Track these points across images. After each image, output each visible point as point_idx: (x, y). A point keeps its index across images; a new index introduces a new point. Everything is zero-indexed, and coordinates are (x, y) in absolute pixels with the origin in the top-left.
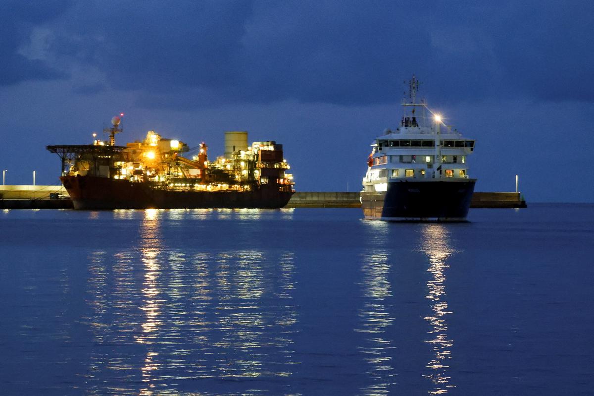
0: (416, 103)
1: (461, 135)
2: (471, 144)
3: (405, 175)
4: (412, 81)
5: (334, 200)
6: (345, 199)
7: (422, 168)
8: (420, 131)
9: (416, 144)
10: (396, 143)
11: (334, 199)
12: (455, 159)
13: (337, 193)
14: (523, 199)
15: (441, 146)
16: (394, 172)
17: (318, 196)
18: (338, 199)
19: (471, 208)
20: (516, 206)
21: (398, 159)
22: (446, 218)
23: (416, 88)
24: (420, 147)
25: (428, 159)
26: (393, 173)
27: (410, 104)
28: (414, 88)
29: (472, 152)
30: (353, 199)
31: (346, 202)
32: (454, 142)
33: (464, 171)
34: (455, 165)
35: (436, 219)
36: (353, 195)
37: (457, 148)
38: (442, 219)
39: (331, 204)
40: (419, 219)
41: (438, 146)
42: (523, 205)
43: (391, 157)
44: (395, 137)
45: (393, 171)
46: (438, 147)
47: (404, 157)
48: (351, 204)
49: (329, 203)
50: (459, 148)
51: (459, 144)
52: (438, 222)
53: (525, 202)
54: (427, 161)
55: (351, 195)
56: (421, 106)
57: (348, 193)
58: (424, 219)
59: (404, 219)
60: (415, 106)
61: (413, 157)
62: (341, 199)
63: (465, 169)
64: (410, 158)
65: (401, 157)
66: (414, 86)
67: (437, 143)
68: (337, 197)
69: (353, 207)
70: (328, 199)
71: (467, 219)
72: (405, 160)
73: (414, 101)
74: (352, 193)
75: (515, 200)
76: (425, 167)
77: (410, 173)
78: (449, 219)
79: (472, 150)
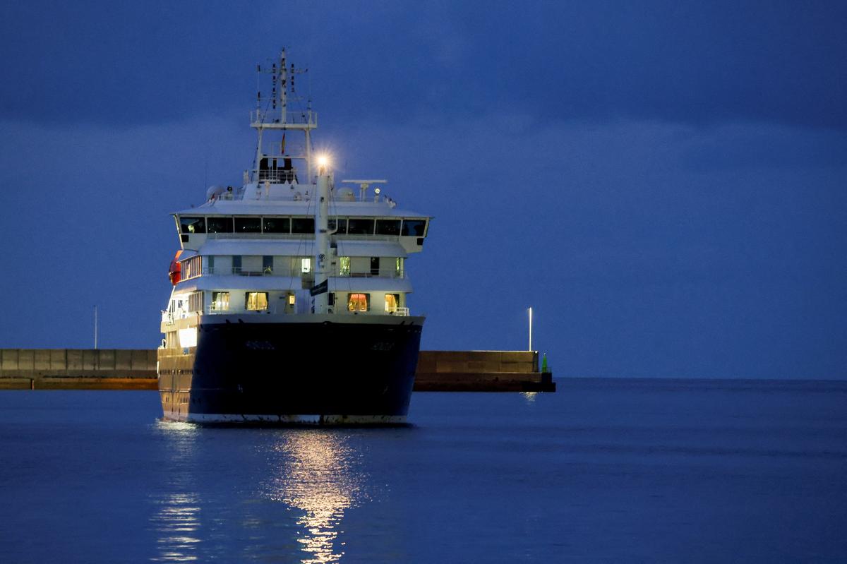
0: (288, 122)
1: (392, 204)
2: (416, 228)
3: (246, 308)
4: (278, 66)
5: (59, 371)
6: (89, 367)
7: (288, 288)
8: (291, 194)
9: (278, 225)
10: (223, 225)
11: (58, 367)
12: (375, 263)
13: (66, 351)
14: (544, 369)
15: (330, 232)
16: (218, 298)
17: (18, 361)
18: (71, 367)
19: (415, 390)
20: (527, 385)
21: (229, 264)
22: (345, 417)
23: (288, 83)
24: (285, 235)
25: (306, 265)
26: (214, 300)
27: (274, 125)
28: (284, 82)
29: (420, 248)
30: (110, 369)
31: (93, 375)
32: (373, 221)
33: (397, 296)
34: (374, 280)
35: (317, 418)
36: (110, 357)
37: (380, 236)
38: (332, 419)
39: (51, 380)
40: (274, 418)
41: (322, 231)
42: (545, 384)
43: (211, 259)
44: (224, 208)
45: (215, 295)
46: (323, 234)
47: (244, 261)
48: (103, 380)
49: (45, 377)
50: (387, 237)
51: (388, 228)
52: (322, 427)
53: (550, 375)
54: (303, 271)
55: (103, 357)
56: (302, 129)
57: (97, 352)
58: (286, 419)
59: (239, 418)
60: (285, 129)
61: (268, 260)
62: (79, 368)
63: (400, 293)
64: (260, 262)
65: (237, 260)
66: (283, 77)
67: (321, 224)
68: (67, 362)
69: (107, 389)
70: (41, 366)
71: (408, 419)
72: (245, 267)
73: (283, 119)
74: (107, 352)
75: (527, 370)
76: (297, 285)
77: (258, 301)
78: (351, 419)
79: (420, 242)
